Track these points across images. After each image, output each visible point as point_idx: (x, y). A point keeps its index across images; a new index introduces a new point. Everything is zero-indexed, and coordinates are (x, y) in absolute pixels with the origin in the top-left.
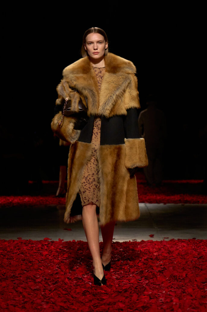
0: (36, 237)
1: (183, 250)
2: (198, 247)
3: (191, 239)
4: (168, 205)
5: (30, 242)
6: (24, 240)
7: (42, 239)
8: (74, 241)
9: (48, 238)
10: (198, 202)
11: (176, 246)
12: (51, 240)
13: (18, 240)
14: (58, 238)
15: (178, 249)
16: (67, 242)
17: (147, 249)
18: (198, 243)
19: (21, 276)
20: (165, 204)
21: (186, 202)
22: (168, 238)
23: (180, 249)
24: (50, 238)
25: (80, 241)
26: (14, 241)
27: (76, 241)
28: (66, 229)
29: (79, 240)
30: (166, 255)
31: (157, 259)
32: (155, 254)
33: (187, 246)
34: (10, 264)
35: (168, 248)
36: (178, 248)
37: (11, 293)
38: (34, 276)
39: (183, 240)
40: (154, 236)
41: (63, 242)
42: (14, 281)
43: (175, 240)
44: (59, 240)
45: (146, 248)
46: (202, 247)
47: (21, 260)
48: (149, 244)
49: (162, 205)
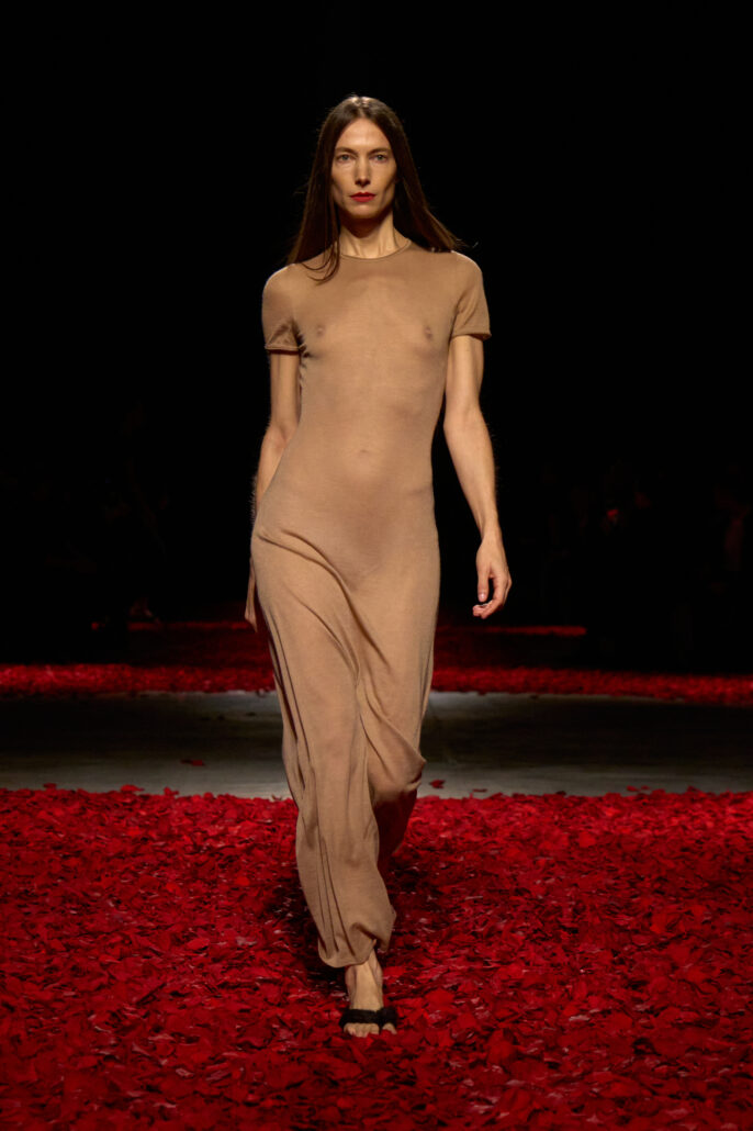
0: (99, 782)
1: (526, 826)
2: (571, 818)
3: (551, 796)
4: (490, 696)
5: (81, 795)
6: (63, 791)
7: (117, 788)
8: (208, 797)
9: (132, 786)
10: (580, 690)
11: (505, 814)
12: (144, 793)
13: (44, 789)
14: (164, 787)
15: (512, 823)
16: (188, 799)
17: (420, 822)
18: (571, 805)
19: (46, 895)
20: (482, 692)
21: (544, 689)
22: (484, 791)
23: (518, 823)
24: (137, 786)
25: (227, 797)
26: (33, 793)
27: (215, 796)
28: (187, 761)
29: (224, 793)
30: (475, 839)
31: (448, 847)
32: (443, 836)
33: (538, 814)
34: (18, 858)
35: (482, 819)
36: (513, 819)
37: (14, 939)
38: (86, 895)
39: (531, 796)
40: (444, 785)
41: (176, 797)
42: (25, 906)
43: (508, 798)
44: (166, 794)
45: (417, 818)
46: (584, 817)
47: (48, 847)
48: (429, 806)
49: (473, 695)
